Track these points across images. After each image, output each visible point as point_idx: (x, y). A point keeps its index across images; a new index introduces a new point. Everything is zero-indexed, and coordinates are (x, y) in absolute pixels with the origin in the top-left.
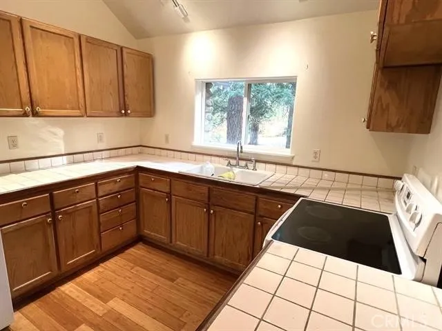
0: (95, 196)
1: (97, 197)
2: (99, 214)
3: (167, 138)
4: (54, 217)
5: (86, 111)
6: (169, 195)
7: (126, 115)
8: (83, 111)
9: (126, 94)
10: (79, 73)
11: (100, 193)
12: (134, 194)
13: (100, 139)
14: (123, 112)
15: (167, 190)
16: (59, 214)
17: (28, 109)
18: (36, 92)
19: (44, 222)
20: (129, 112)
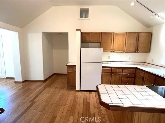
0: (122, 72)
1: (122, 73)
2: (122, 77)
3: (153, 60)
4: (111, 74)
5: (125, 51)
6: (143, 77)
7: (138, 52)
8: (124, 51)
9: (138, 46)
10: (125, 42)
11: (123, 72)
12: (134, 75)
13: (130, 59)
14: (136, 51)
15: (143, 76)
16: (113, 74)
17: (112, 51)
18: (114, 47)
19: (109, 74)
20: (139, 51)
